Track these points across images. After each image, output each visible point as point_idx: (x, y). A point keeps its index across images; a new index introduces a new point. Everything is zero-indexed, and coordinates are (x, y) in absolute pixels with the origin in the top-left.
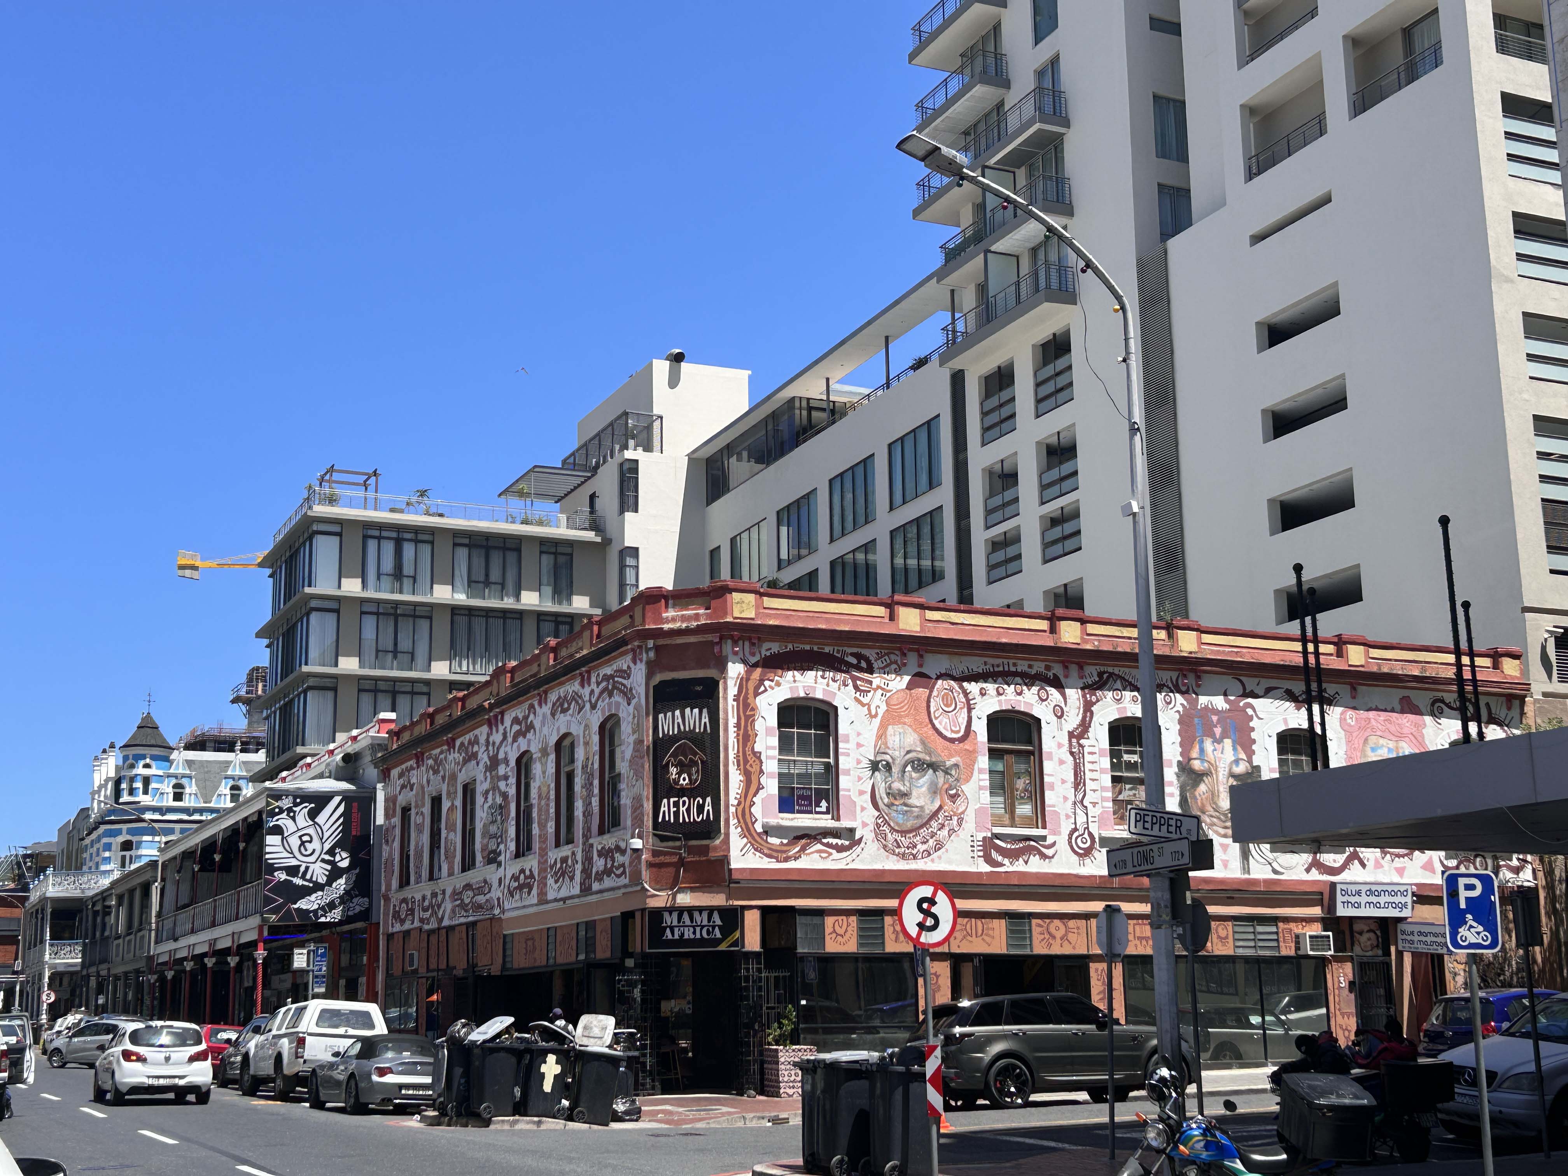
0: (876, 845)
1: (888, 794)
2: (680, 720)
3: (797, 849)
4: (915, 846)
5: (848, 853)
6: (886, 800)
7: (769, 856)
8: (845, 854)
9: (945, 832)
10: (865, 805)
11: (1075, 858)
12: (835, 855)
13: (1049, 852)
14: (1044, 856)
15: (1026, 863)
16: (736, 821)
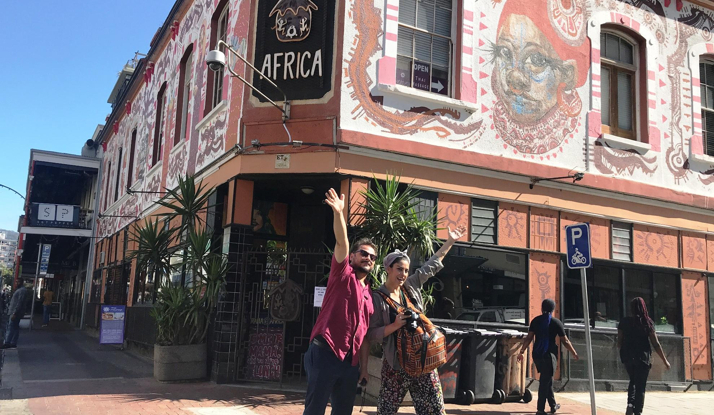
0: (495, 132)
1: (508, 82)
3: (414, 122)
4: (532, 139)
5: (466, 136)
6: (506, 88)
7: (383, 124)
8: (462, 136)
9: (559, 132)
10: (486, 89)
11: (672, 176)
12: (453, 135)
13: (651, 166)
14: (646, 170)
15: (631, 173)
16: (348, 79)
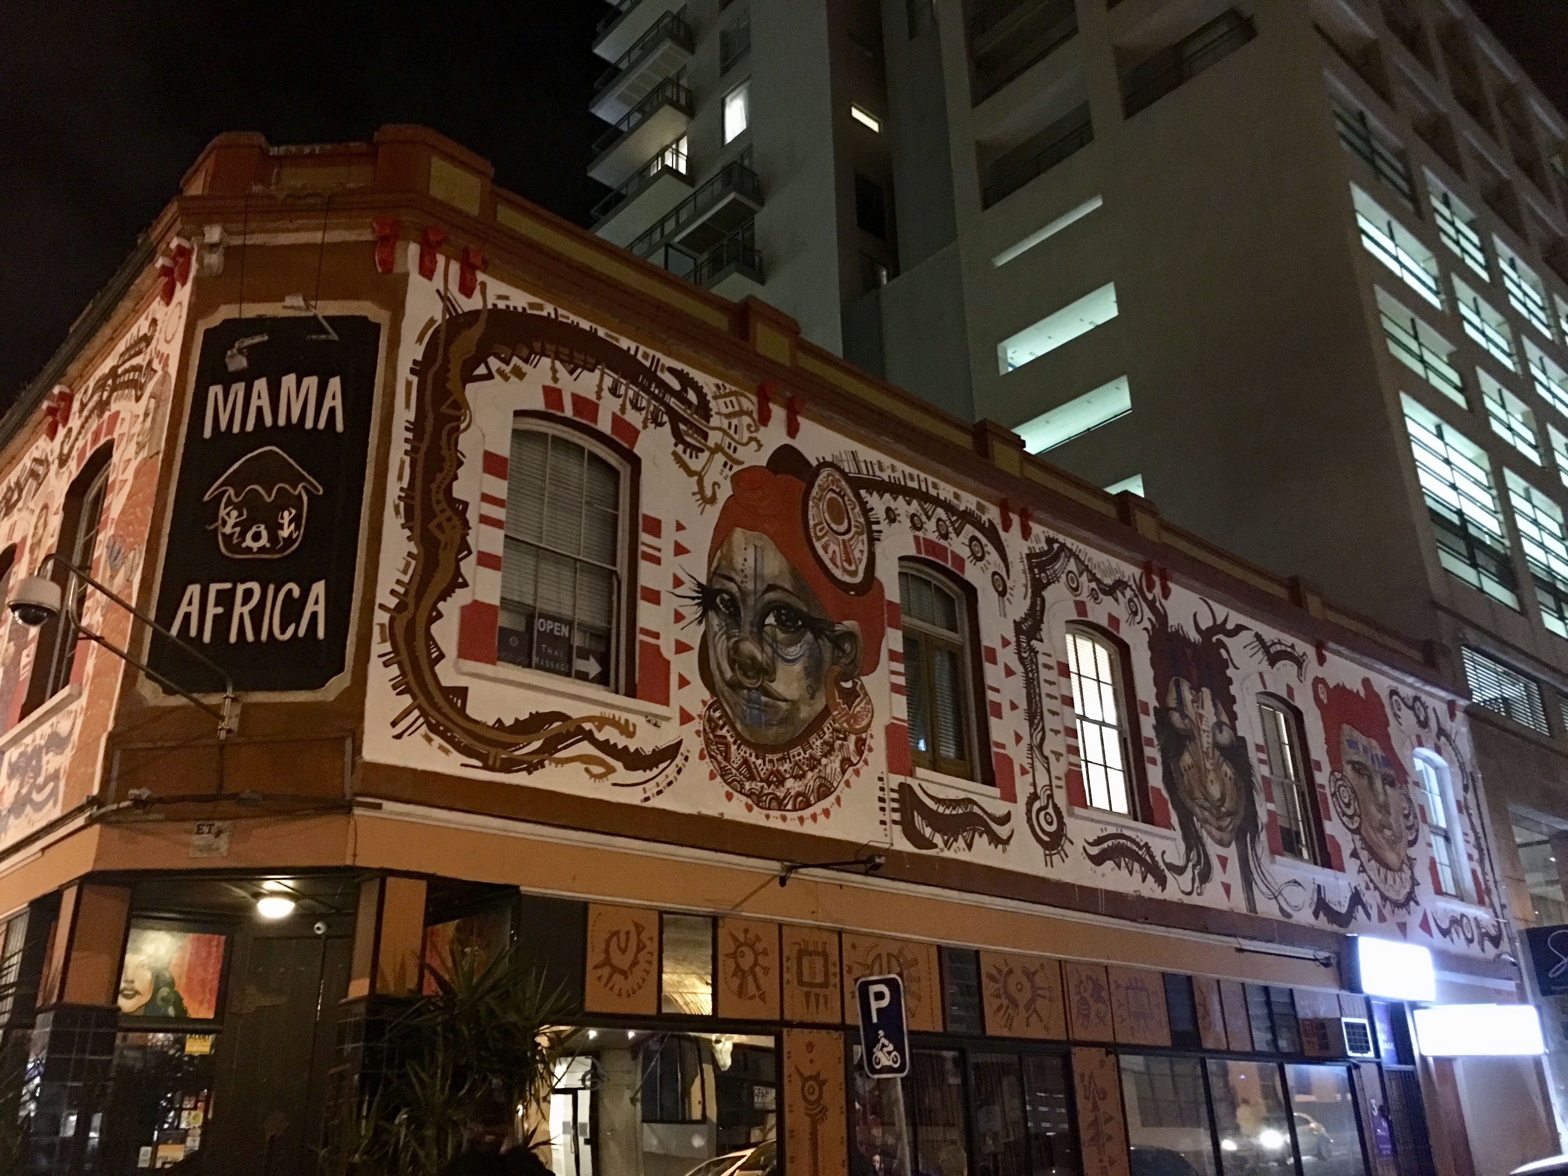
1: (732, 663)
2: (265, 402)
3: (536, 745)
4: (781, 782)
5: (649, 774)
7: (465, 750)
8: (639, 776)
10: (688, 677)
11: (1040, 850)
12: (622, 774)
13: (1002, 831)
14: (995, 840)
15: (970, 846)
16: (387, 647)
